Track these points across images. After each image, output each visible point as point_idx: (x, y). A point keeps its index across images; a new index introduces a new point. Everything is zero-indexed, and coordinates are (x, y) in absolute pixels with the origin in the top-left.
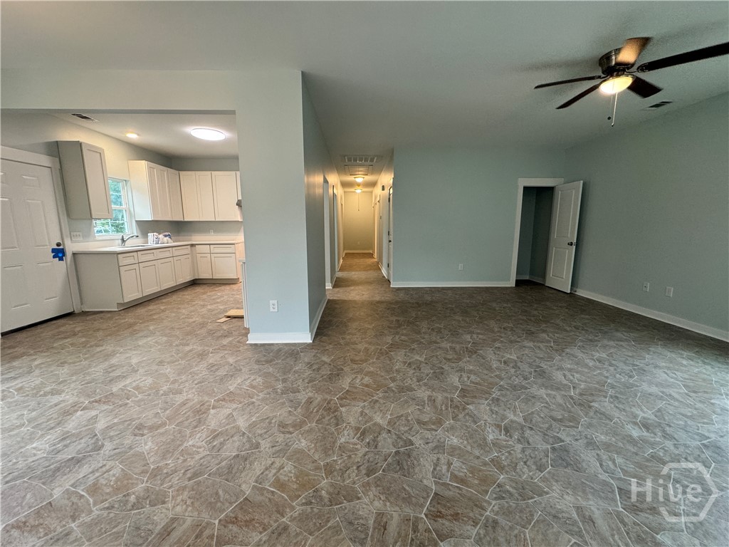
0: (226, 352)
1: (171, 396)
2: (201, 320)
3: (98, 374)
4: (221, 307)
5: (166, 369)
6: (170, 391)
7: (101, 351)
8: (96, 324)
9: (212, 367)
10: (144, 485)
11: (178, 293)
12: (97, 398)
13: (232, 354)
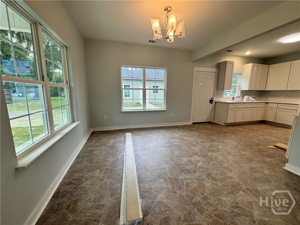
0: (265, 166)
1: (226, 170)
2: (257, 142)
3: (207, 146)
4: (274, 139)
5: (230, 157)
6: (227, 168)
7: (211, 138)
8: (215, 128)
9: (252, 169)
10: (199, 199)
11: (251, 125)
12: (203, 154)
13: (269, 169)
